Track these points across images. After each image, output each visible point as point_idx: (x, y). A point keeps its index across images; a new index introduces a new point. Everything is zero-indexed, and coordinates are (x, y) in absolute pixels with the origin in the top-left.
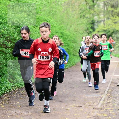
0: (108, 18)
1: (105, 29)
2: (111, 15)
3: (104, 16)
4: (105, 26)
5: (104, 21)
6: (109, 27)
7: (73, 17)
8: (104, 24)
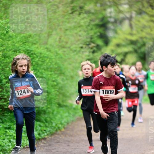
0: (140, 12)
1: (134, 38)
2: (146, 5)
3: (131, 6)
4: (134, 32)
5: (130, 19)
6: (143, 34)
7: (55, 13)
8: (131, 26)
